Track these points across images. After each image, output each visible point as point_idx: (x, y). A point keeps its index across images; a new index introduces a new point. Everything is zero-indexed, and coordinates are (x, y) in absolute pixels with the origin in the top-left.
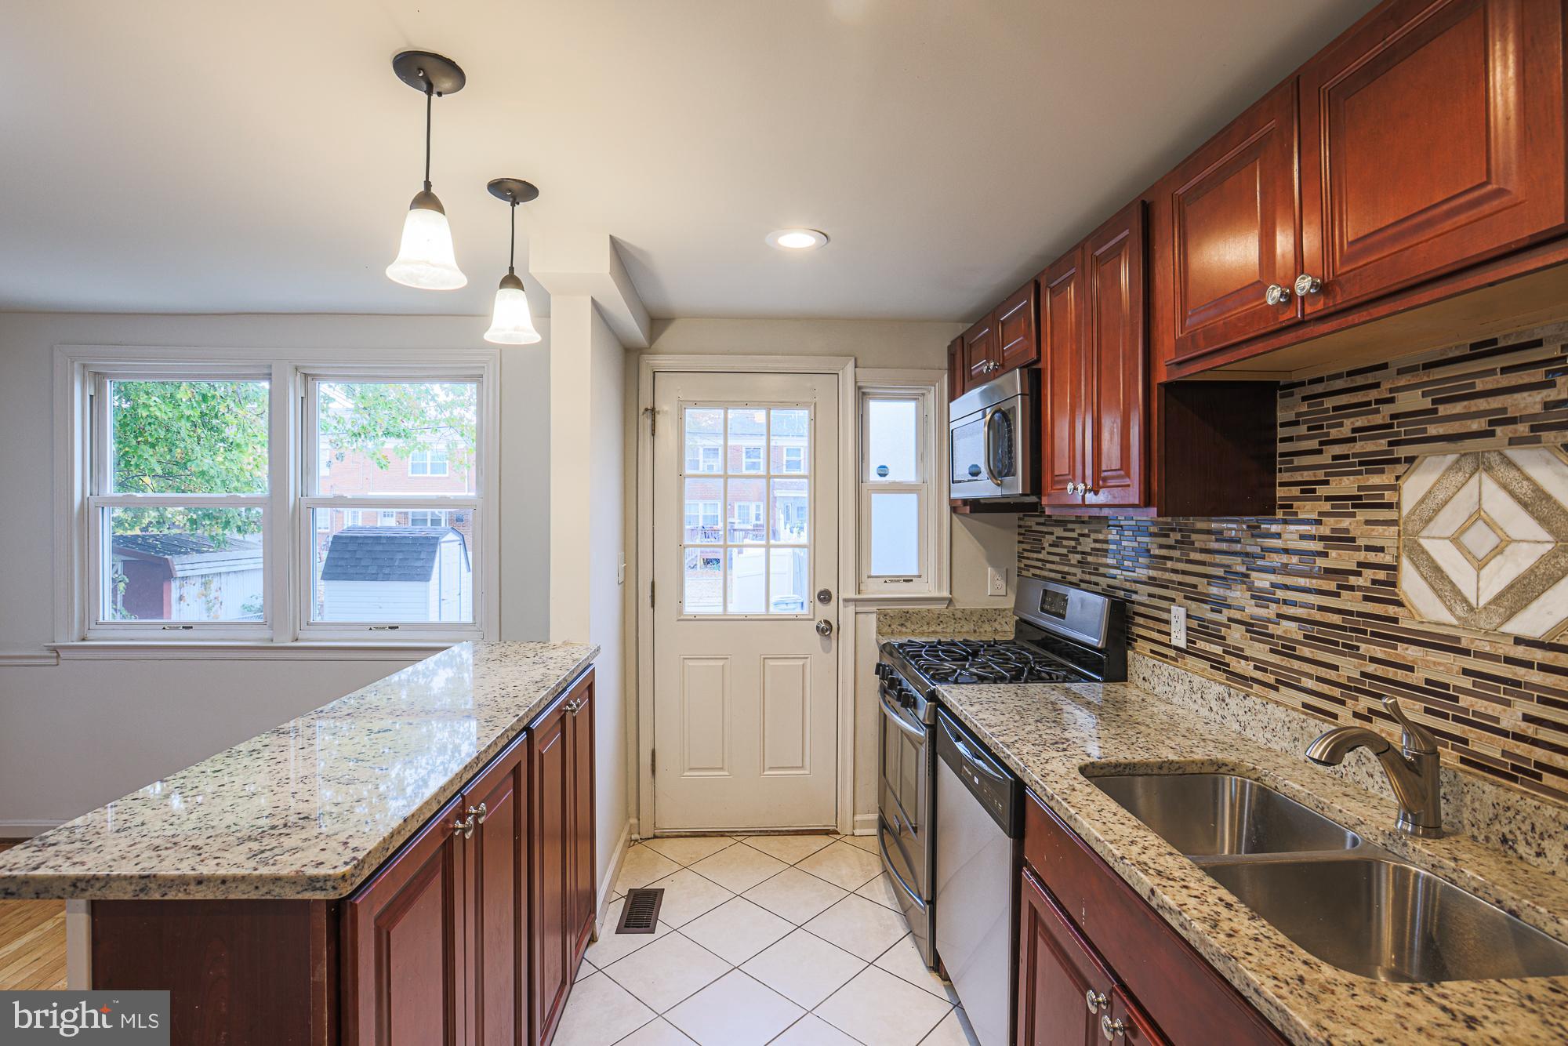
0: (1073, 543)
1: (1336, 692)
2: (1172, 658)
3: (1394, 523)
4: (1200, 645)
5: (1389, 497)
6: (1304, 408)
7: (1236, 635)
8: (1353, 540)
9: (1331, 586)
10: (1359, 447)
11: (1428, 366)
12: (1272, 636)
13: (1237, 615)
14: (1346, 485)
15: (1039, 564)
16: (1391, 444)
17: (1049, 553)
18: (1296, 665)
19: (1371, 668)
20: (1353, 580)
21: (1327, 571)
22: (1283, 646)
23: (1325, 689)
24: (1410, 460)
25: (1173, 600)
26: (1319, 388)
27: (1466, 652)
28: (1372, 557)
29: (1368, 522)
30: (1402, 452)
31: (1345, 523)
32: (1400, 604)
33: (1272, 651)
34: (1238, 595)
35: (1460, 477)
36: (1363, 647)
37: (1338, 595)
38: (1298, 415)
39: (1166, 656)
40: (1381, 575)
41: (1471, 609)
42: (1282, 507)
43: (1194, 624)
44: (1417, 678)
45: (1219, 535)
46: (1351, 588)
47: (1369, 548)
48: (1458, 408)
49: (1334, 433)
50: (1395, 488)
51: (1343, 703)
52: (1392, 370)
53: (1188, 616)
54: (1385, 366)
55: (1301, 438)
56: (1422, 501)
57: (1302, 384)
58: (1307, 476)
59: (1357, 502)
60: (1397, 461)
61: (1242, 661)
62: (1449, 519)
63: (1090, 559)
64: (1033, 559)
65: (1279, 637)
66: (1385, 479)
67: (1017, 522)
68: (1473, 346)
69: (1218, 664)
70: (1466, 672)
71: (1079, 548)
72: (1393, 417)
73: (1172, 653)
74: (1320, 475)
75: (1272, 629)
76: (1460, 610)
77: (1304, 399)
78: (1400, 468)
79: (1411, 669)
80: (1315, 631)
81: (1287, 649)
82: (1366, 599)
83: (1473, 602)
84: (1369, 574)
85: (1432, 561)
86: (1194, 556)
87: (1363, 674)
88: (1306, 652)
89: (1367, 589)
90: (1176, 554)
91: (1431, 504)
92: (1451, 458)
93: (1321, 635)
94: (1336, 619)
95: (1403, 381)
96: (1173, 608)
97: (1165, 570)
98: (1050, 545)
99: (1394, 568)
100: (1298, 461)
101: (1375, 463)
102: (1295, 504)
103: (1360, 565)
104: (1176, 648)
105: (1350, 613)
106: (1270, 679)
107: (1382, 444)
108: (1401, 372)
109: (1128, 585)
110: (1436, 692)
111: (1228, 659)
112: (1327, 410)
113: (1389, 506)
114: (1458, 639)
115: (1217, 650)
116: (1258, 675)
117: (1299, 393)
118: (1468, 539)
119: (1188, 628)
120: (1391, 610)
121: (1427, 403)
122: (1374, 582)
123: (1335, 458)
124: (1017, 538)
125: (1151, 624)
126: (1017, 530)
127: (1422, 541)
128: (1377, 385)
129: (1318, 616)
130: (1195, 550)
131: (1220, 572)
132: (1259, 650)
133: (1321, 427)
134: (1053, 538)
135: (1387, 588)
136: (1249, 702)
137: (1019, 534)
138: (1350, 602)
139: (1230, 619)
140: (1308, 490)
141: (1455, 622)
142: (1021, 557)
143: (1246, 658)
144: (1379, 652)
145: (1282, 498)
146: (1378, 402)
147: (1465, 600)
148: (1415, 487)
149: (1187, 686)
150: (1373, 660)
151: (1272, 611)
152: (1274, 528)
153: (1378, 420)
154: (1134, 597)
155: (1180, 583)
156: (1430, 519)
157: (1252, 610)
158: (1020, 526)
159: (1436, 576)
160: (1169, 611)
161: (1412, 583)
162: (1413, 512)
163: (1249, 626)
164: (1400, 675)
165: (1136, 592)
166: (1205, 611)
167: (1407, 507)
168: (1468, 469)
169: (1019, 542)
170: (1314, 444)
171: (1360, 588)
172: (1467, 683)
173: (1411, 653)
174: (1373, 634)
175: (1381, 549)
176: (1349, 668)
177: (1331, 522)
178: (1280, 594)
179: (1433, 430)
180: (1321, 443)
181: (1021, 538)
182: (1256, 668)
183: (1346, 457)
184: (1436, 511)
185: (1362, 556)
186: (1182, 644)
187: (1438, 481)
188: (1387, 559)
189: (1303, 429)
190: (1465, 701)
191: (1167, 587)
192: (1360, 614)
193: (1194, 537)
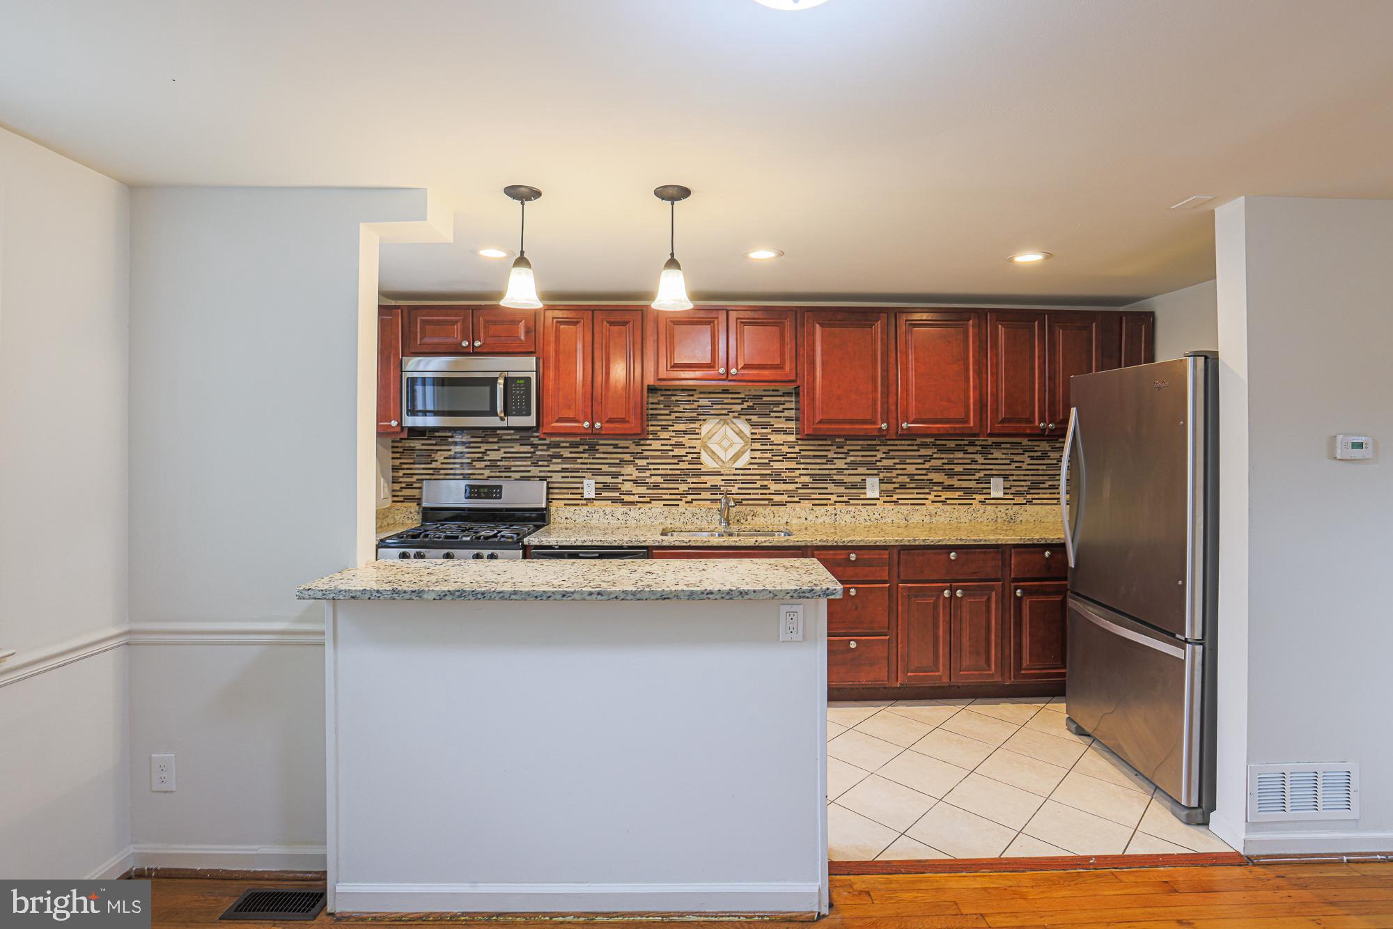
0: (480, 455)
1: (679, 497)
2: (582, 505)
3: (699, 439)
4: (603, 494)
5: (697, 431)
6: (662, 398)
7: (627, 486)
8: (684, 445)
9: (676, 461)
10: (686, 415)
11: (710, 393)
12: (648, 483)
13: (629, 478)
14: (682, 427)
15: (431, 472)
16: (698, 415)
17: (442, 463)
18: (660, 491)
19: (692, 486)
20: (684, 458)
21: (673, 456)
22: (654, 486)
23: (674, 497)
24: (704, 420)
25: (584, 477)
26: (669, 393)
27: (723, 475)
28: (691, 450)
29: (689, 439)
30: (701, 417)
31: (681, 439)
32: (702, 464)
33: (648, 489)
34: (629, 470)
35: (720, 426)
36: (689, 480)
37: (678, 464)
38: (659, 400)
39: (578, 505)
40: (695, 456)
41: (724, 462)
42: (651, 434)
43: (601, 486)
44: (708, 485)
45: (616, 446)
46: (684, 461)
47: (690, 447)
48: (719, 406)
49: (676, 409)
50: (700, 429)
51: (681, 500)
52: (697, 391)
53: (596, 483)
54: (695, 390)
55: (660, 409)
56: (709, 432)
57: (661, 390)
58: (664, 423)
59: (685, 432)
60: (700, 420)
61: (632, 496)
62: (716, 438)
63: (499, 463)
64: (416, 469)
65: (651, 483)
66: (697, 425)
67: (391, 444)
68: (723, 390)
69: (614, 500)
70: (723, 480)
71: (486, 458)
72: (698, 406)
73: (584, 502)
74: (670, 423)
75: (647, 480)
76: (720, 463)
77: (662, 395)
78: (701, 422)
79: (706, 483)
80: (669, 478)
81: (656, 486)
82: (689, 464)
83: (724, 460)
84: (690, 456)
85: (711, 450)
86: (597, 456)
87: (689, 488)
88: (665, 486)
89: (690, 461)
90: (586, 455)
91: (711, 433)
92: (718, 420)
93: (671, 479)
94: (678, 472)
95: (702, 396)
96: (586, 481)
97: (578, 463)
98: (445, 458)
99: (699, 453)
100: (659, 417)
101: (693, 420)
102: (659, 433)
103: (687, 453)
104: (585, 499)
105: (684, 469)
106: (648, 500)
107: (695, 414)
108: (701, 393)
109: (543, 474)
110: (715, 487)
111: (623, 497)
112: (673, 401)
113: (698, 434)
114: (720, 471)
115: (617, 494)
116: (641, 499)
117: (659, 393)
118: (723, 443)
119: (596, 488)
120: (699, 466)
121: (710, 404)
122: (692, 458)
123: (676, 417)
124: (391, 455)
125: (565, 491)
126: (391, 450)
127: (709, 445)
128: (692, 395)
129: (670, 472)
130: (600, 453)
131: (618, 461)
132: (643, 490)
133: (670, 406)
134: (452, 453)
135: (697, 459)
136: (641, 510)
137: (393, 452)
138: (682, 465)
139: (623, 480)
140: (664, 428)
141: (717, 466)
142: (395, 469)
143: (634, 494)
144: (695, 480)
145: (652, 431)
146: (693, 401)
147: (722, 460)
148: (705, 429)
149: (601, 513)
150: (692, 483)
151: (647, 473)
152: (648, 442)
153: (693, 407)
154: (549, 480)
155: (587, 469)
156: (710, 438)
157: (636, 474)
158: (393, 447)
159: (713, 454)
160: (582, 483)
161: (704, 457)
162: (705, 436)
163: (635, 482)
164: (702, 486)
165: (551, 477)
166: (608, 479)
167: (703, 435)
168: (722, 424)
169: (393, 458)
170: (667, 412)
171: (687, 461)
172: (723, 483)
173: (704, 478)
174: (692, 475)
175: (695, 448)
176: (683, 487)
177: (676, 439)
178: (651, 467)
179: (712, 412)
180: (670, 412)
181: (398, 455)
182: (639, 497)
183: (681, 417)
184: (713, 435)
185: (688, 450)
186: (593, 496)
187: (713, 427)
188: (698, 451)
189: (662, 406)
190: (722, 488)
191: (579, 472)
192: (687, 469)
193: (597, 447)
